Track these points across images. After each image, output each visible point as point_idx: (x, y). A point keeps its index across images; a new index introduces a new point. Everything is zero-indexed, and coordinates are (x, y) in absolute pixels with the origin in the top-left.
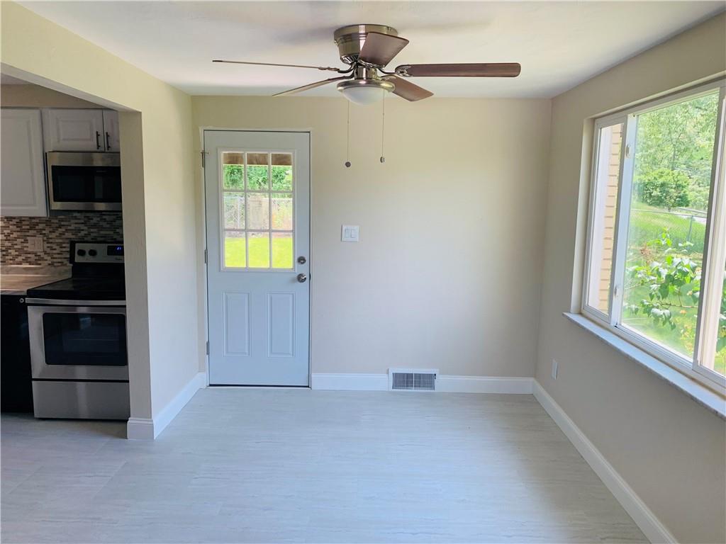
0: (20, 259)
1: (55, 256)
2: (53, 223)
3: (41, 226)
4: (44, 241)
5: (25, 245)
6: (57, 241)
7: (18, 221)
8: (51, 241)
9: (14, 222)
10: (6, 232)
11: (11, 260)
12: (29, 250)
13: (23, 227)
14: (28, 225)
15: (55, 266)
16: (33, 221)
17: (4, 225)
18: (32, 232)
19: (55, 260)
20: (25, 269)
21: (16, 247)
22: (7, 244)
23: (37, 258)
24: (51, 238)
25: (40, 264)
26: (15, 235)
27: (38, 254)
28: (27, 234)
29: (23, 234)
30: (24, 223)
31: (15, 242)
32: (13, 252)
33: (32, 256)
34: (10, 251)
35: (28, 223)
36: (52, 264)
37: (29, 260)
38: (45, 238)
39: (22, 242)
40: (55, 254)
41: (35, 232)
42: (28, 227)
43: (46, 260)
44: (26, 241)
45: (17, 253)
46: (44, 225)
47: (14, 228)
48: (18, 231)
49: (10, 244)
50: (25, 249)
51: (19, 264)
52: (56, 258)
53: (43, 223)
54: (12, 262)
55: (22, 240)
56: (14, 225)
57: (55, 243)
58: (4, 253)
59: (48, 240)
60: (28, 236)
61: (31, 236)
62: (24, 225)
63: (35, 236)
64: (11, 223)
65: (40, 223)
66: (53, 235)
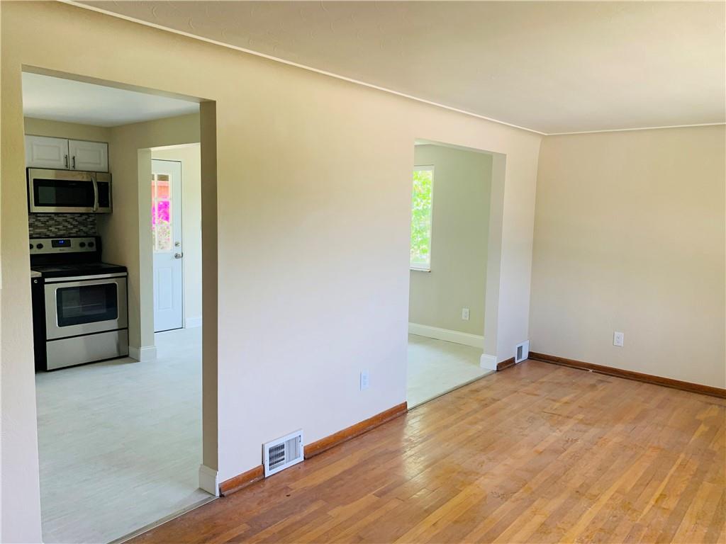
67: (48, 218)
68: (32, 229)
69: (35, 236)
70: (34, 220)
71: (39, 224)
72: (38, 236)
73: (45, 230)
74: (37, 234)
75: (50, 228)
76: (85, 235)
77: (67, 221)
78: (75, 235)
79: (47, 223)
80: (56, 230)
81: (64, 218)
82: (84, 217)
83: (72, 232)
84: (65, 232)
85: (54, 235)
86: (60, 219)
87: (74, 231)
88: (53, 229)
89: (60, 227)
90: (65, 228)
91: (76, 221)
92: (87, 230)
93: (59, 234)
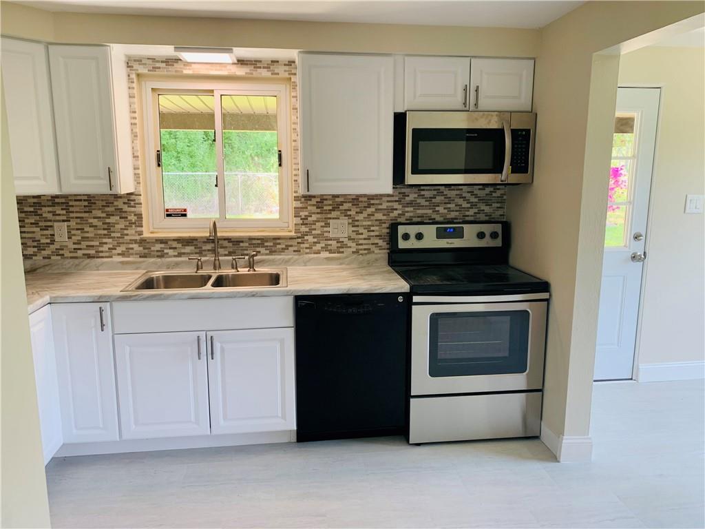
0: (318, 247)
1: (361, 242)
2: (362, 202)
3: (346, 206)
4: (349, 224)
5: (325, 229)
6: (365, 223)
7: (319, 200)
8: (356, 223)
9: (314, 201)
10: (303, 214)
11: (306, 248)
12: (331, 235)
13: (325, 208)
14: (330, 205)
15: (361, 254)
16: (337, 199)
17: (300, 205)
18: (334, 214)
19: (360, 247)
20: (327, 259)
21: (313, 232)
22: (304, 229)
23: (339, 245)
24: (358, 221)
25: (343, 252)
26: (314, 217)
27: (341, 240)
28: (329, 216)
29: (324, 216)
30: (325, 202)
31: (313, 227)
32: (310, 239)
33: (334, 243)
34: (306, 238)
35: (331, 202)
36: (357, 252)
37: (329, 248)
38: (350, 221)
39: (322, 227)
40: (361, 239)
41: (338, 213)
42: (330, 208)
43: (350, 247)
44: (327, 225)
45: (315, 240)
46: (350, 204)
47: (314, 209)
48: (318, 213)
49: (307, 230)
50: (326, 234)
51: (317, 253)
52: (362, 244)
53: (349, 202)
54: (308, 251)
55: (323, 224)
56: (314, 205)
57: (361, 226)
58: (300, 240)
59: (354, 223)
60: (330, 218)
61: (333, 218)
62: (326, 205)
63: (339, 219)
64: (309, 202)
65: (346, 202)
66: (360, 217)
67: (435, 192)
68: (411, 209)
69: (415, 220)
70: (416, 195)
71: (423, 202)
72: (419, 220)
73: (431, 211)
74: (418, 217)
75: (437, 209)
76: (487, 218)
77: (461, 197)
78: (472, 219)
79: (434, 200)
80: (446, 211)
81: (458, 192)
82: (488, 190)
83: (467, 213)
84: (457, 213)
85: (441, 219)
86: (452, 194)
87: (471, 212)
88: (441, 209)
89: (452, 206)
90: (458, 208)
91: (476, 196)
92: (491, 210)
93: (448, 216)
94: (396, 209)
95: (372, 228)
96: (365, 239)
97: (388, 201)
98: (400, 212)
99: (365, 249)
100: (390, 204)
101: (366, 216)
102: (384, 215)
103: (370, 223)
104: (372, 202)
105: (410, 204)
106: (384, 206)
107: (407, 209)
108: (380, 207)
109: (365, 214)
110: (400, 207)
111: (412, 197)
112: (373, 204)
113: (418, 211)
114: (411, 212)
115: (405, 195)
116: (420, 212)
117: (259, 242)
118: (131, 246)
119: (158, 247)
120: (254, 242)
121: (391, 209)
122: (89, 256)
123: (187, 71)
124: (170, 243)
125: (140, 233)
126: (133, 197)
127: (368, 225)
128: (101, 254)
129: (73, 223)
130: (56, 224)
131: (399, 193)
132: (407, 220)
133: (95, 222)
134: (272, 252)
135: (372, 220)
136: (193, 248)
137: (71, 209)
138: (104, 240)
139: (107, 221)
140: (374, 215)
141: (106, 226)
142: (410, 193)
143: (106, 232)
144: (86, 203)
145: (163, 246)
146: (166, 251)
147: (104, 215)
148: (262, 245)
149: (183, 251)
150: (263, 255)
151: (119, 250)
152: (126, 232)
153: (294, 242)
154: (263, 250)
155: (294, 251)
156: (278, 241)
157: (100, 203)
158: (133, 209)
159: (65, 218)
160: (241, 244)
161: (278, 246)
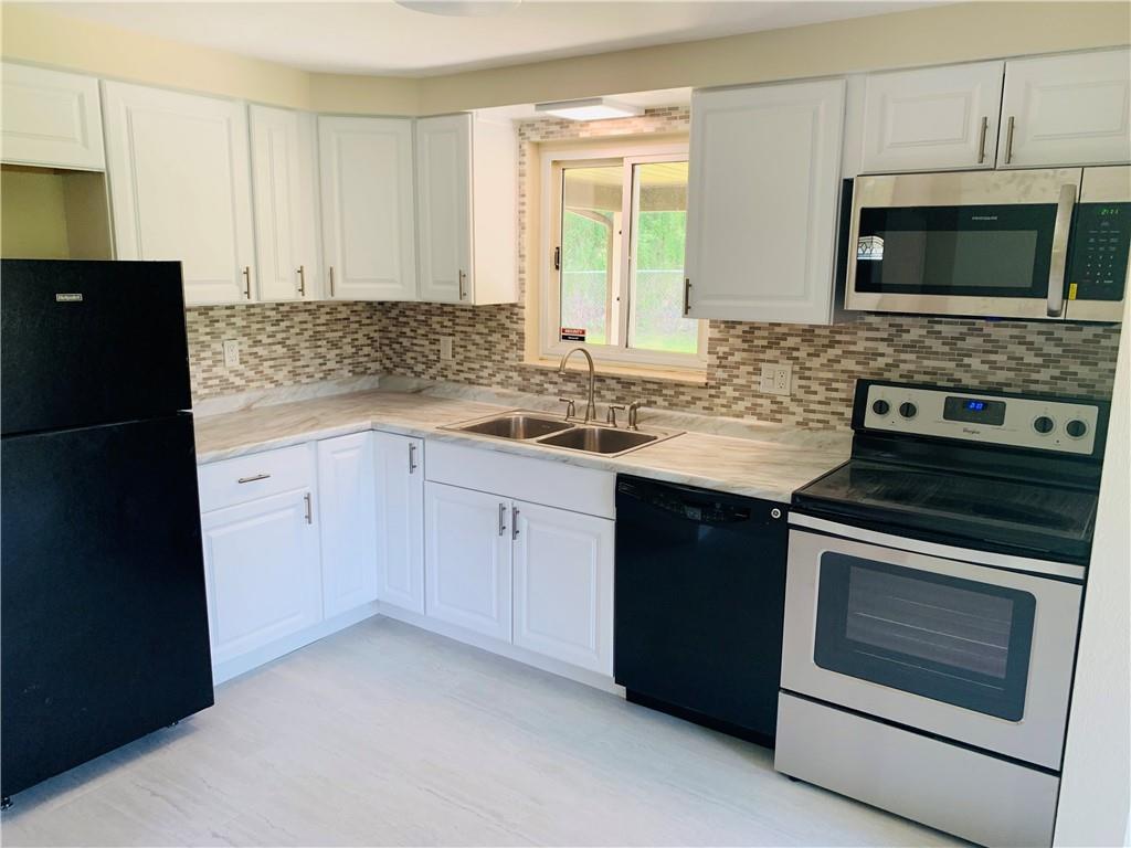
0: (741, 406)
1: (812, 407)
2: (819, 336)
3: (791, 342)
4: (793, 372)
5: (754, 378)
6: (821, 375)
7: (747, 328)
8: (807, 373)
9: (739, 330)
10: (721, 349)
11: (723, 406)
12: (762, 389)
13: (756, 342)
14: (764, 338)
15: (810, 429)
16: (777, 329)
17: (718, 335)
18: (770, 354)
19: (812, 416)
20: (751, 428)
21: (735, 381)
22: (720, 374)
23: (775, 407)
24: (810, 369)
25: (780, 421)
26: (738, 357)
27: (779, 399)
28: (761, 356)
29: (753, 355)
30: (757, 333)
31: (735, 372)
32: (729, 391)
33: (766, 402)
34: (723, 388)
35: (766, 334)
36: (803, 424)
37: (759, 410)
38: (797, 368)
39: (749, 373)
40: (814, 402)
41: (778, 352)
42: (765, 343)
43: (794, 414)
44: (758, 371)
45: (737, 394)
46: (798, 340)
47: (738, 343)
48: (744, 350)
49: (725, 376)
50: (754, 387)
51: (738, 416)
52: (813, 411)
53: (797, 335)
54: (724, 410)
55: (751, 369)
56: (738, 337)
57: (816, 379)
58: (713, 392)
59: (802, 373)
60: (763, 361)
61: (769, 361)
62: (758, 338)
63: (777, 362)
64: (732, 331)
65: (792, 335)
66: (815, 363)
67: (964, 329)
68: (913, 357)
69: (919, 378)
70: (924, 332)
71: (936, 345)
72: (927, 378)
73: (952, 365)
74: (925, 373)
75: (966, 360)
76: (1083, 392)
77: (1022, 341)
78: (1045, 388)
79: (960, 344)
80: (986, 367)
81: (1016, 332)
82: (1088, 332)
83: (1034, 376)
84: (1011, 374)
85: (974, 383)
86: (1003, 333)
87: (1045, 375)
88: (975, 363)
89: (1000, 358)
90: (1013, 364)
91: (1059, 342)
92: (1095, 376)
93: (991, 378)
94: (883, 355)
95: (835, 385)
96: (820, 403)
97: (868, 339)
98: (890, 361)
99: (819, 421)
100: (870, 344)
101: (825, 362)
102: (858, 363)
103: (830, 375)
104: (838, 337)
105: (911, 347)
106: (860, 347)
107: (903, 356)
108: (852, 348)
109: (823, 359)
110: (890, 351)
111: (915, 333)
112: (839, 342)
113: (926, 363)
114: (911, 362)
115: (901, 330)
116: (929, 363)
117: (655, 387)
118: (511, 374)
119: (538, 379)
120: (649, 386)
121: (873, 354)
122: (471, 382)
123: (583, 135)
124: (550, 375)
125: (521, 359)
126: (516, 310)
127: (828, 379)
128: (481, 381)
129: (457, 338)
130: (442, 338)
131: (890, 325)
132: (901, 376)
133: (477, 338)
134: (672, 406)
135: (835, 371)
136: (575, 385)
137: (457, 321)
138: (485, 363)
139: (490, 338)
140: (839, 362)
141: (487, 345)
142: (912, 326)
143: (486, 353)
144: (470, 315)
145: (542, 378)
146: (546, 386)
147: (486, 331)
148: (658, 392)
149: (564, 388)
150: (659, 407)
151: (499, 378)
152: (506, 355)
153: (705, 394)
154: (660, 400)
155: (704, 408)
156: (682, 389)
157: (484, 316)
158: (515, 326)
159: (450, 331)
160: (633, 388)
161: (682, 397)
